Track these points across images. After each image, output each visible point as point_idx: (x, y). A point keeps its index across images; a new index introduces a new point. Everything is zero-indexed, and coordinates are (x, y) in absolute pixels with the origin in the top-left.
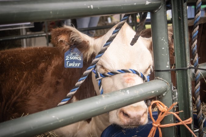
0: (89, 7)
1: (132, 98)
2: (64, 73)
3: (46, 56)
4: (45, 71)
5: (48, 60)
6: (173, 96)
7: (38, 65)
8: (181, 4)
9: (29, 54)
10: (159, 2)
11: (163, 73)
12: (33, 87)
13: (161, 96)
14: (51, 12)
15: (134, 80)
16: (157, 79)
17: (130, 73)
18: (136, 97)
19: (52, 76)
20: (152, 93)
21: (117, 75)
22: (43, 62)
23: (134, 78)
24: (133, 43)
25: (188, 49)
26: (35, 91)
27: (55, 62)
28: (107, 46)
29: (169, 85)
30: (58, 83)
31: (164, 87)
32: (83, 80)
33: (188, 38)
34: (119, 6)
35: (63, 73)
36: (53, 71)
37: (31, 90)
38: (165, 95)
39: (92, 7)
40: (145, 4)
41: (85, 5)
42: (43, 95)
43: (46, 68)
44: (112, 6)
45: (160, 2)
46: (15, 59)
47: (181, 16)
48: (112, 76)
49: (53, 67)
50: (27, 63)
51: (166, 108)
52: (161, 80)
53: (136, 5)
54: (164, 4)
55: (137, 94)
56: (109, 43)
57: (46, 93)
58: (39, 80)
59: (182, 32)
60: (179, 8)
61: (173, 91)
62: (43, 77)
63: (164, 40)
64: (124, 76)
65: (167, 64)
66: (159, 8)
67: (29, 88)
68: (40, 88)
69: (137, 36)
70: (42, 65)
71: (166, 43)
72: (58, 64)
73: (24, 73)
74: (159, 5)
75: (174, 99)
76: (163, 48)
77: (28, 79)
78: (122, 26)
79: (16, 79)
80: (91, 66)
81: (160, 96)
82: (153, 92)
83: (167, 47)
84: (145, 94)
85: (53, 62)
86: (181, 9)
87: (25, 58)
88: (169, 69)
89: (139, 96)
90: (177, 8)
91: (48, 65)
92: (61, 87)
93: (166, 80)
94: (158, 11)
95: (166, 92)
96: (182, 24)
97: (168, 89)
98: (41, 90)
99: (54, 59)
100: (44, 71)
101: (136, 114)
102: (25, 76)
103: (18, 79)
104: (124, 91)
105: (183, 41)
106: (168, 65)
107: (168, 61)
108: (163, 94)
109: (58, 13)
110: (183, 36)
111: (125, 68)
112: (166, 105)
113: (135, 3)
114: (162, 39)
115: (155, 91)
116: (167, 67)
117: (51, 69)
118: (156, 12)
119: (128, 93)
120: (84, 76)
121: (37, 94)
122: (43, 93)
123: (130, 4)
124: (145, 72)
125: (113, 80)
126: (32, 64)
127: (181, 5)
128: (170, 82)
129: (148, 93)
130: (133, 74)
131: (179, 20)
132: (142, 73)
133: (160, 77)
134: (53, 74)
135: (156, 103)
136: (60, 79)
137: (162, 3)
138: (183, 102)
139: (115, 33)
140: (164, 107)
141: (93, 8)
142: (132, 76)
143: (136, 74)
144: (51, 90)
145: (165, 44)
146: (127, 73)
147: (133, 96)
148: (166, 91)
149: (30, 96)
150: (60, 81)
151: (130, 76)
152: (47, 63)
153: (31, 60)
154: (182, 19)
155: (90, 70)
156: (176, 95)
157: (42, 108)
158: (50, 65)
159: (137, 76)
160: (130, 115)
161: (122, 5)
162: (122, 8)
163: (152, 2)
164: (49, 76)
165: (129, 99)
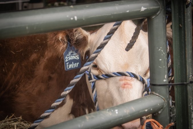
0: (72, 19)
1: (121, 118)
2: (58, 67)
3: (39, 45)
4: (37, 63)
5: (40, 51)
6: (171, 112)
7: (29, 56)
8: (182, 9)
9: (20, 42)
10: (157, 7)
11: (159, 88)
12: (22, 81)
13: (157, 114)
14: (27, 28)
15: (131, 85)
16: (153, 94)
17: (127, 77)
18: (126, 117)
19: (44, 69)
20: (145, 112)
21: (112, 78)
22: (35, 52)
23: (132, 83)
24: (128, 49)
25: (191, 58)
26: (24, 86)
27: (49, 54)
28: (97, 53)
29: (166, 101)
30: (50, 78)
31: (160, 104)
32: (70, 90)
33: (191, 46)
34: (108, 15)
35: (56, 67)
36: (45, 64)
37: (20, 84)
38: (161, 113)
39: (76, 18)
40: (140, 10)
41: (68, 16)
42: (33, 91)
43: (38, 60)
44: (100, 15)
45: (159, 7)
46: (4, 47)
47: (183, 23)
48: (107, 79)
49: (46, 59)
50: (17, 52)
51: (162, 127)
52: (157, 95)
53: (129, 12)
54: (163, 9)
55: (127, 114)
56: (100, 50)
57: (37, 89)
58: (30, 74)
59: (183, 42)
60: (180, 14)
61: (171, 107)
62: (34, 71)
63: (162, 51)
64: (121, 80)
65: (165, 77)
66: (158, 14)
67: (18, 83)
68: (30, 83)
69: (133, 42)
70: (34, 56)
71: (164, 53)
72: (52, 56)
73: (13, 65)
74: (157, 10)
75: (172, 116)
76: (160, 60)
77: (18, 72)
78: (115, 31)
79: (4, 70)
80: (79, 74)
81: (155, 113)
82: (146, 110)
83: (165, 58)
84: (137, 113)
85: (46, 53)
86: (182, 15)
87: (16, 46)
88: (166, 84)
89: (129, 116)
90: (178, 14)
91: (40, 57)
92: (54, 83)
93: (163, 96)
94: (155, 17)
95: (162, 110)
96: (183, 32)
97: (165, 107)
98: (31, 86)
99: (48, 50)
100: (35, 63)
101: (132, 125)
102: (14, 67)
103: (7, 71)
104: (112, 111)
105: (183, 52)
106: (165, 79)
107: (165, 74)
108: (158, 112)
109: (35, 28)
110: (183, 47)
111: (121, 71)
112: (161, 125)
113: (127, 10)
114: (160, 50)
115: (149, 109)
116: (165, 80)
117: (44, 61)
118: (154, 18)
119: (117, 113)
120: (71, 86)
121: (26, 90)
122: (34, 90)
123: (121, 12)
124: (145, 74)
125: (108, 84)
126: (22, 54)
127: (182, 11)
128: (167, 98)
129: (141, 112)
130: (130, 78)
131: (180, 28)
132: (141, 76)
133: (156, 92)
134: (46, 67)
135: (150, 122)
136: (53, 73)
137: (161, 9)
138: (182, 121)
139: (106, 39)
140: (159, 127)
141: (78, 19)
142: (129, 80)
143: (133, 78)
144: (42, 86)
145: (162, 55)
146: (124, 77)
147: (122, 116)
148: (162, 108)
149: (19, 92)
150: (53, 76)
151: (127, 80)
152: (39, 54)
153: (22, 50)
154: (183, 27)
155: (78, 79)
156: (174, 112)
157: (31, 106)
158: (43, 56)
159: (135, 79)
160: (124, 126)
161: (113, 14)
162: (112, 17)
163: (149, 8)
164: (40, 70)
165: (118, 120)
